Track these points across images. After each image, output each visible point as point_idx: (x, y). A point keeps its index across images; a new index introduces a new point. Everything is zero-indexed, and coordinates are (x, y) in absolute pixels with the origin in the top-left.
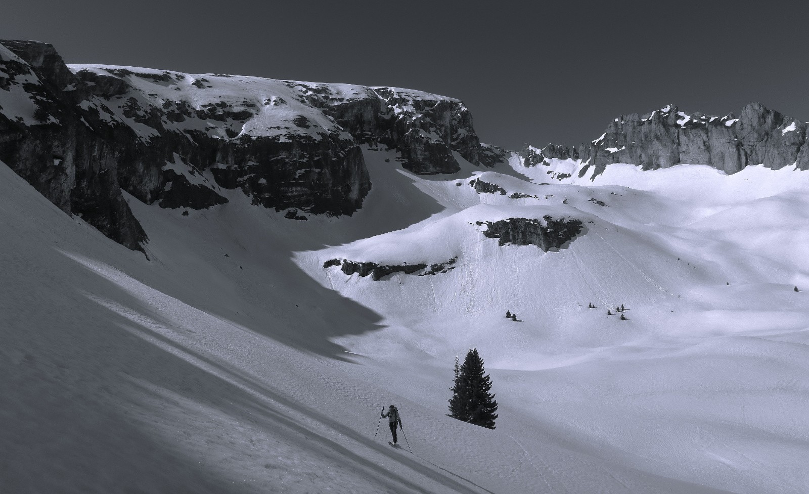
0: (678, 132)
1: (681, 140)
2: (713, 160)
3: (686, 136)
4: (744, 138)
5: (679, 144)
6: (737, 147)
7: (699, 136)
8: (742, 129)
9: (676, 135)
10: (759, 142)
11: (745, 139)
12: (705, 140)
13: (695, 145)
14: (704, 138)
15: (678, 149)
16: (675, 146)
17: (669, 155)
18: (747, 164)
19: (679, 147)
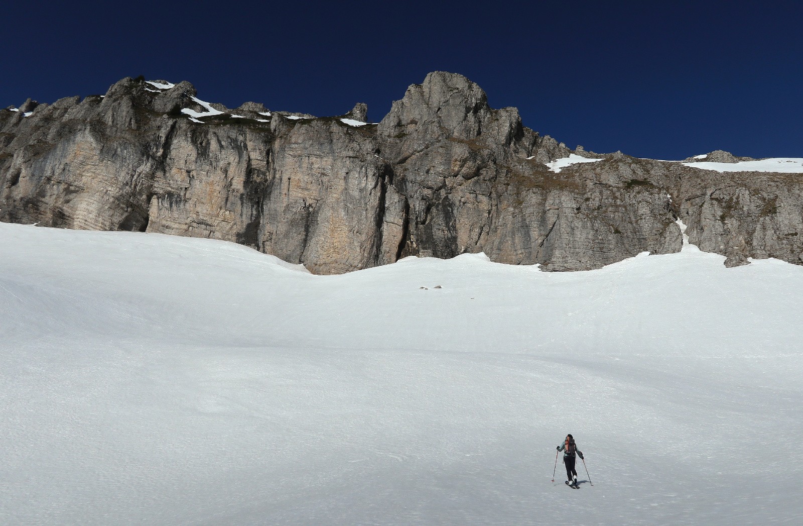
0: (173, 127)
1: (173, 153)
2: (267, 227)
3: (194, 142)
4: (404, 160)
5: (162, 164)
6: (382, 176)
7: (240, 148)
8: (401, 136)
9: (163, 133)
10: (467, 177)
11: (408, 164)
12: (254, 164)
13: (217, 177)
14: (255, 155)
15: (152, 176)
16: (146, 167)
17: (113, 191)
18: (402, 251)
19: (159, 174)
